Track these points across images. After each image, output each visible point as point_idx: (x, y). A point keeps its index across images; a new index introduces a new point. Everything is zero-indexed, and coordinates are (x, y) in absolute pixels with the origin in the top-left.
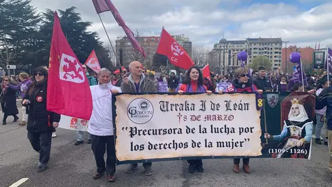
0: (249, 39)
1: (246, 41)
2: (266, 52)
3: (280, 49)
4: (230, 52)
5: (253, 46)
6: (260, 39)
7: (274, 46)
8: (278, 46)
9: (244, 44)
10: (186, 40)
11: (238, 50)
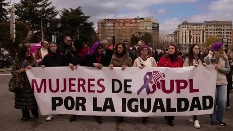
0: (206, 22)
1: (204, 23)
2: (219, 33)
3: (231, 30)
4: (190, 32)
5: (209, 27)
6: (215, 21)
7: (226, 27)
8: (229, 28)
9: (202, 25)
10: (155, 22)
11: (197, 31)
